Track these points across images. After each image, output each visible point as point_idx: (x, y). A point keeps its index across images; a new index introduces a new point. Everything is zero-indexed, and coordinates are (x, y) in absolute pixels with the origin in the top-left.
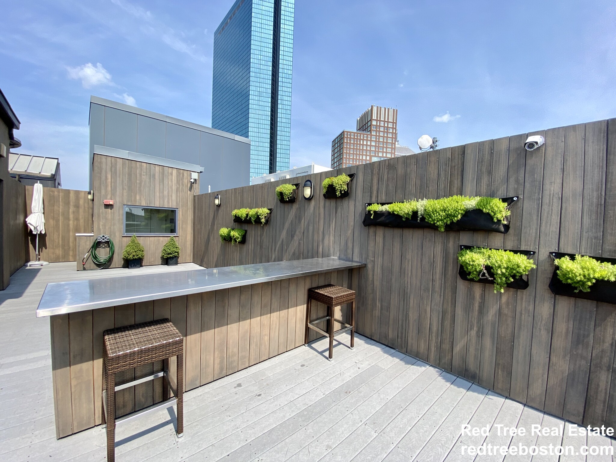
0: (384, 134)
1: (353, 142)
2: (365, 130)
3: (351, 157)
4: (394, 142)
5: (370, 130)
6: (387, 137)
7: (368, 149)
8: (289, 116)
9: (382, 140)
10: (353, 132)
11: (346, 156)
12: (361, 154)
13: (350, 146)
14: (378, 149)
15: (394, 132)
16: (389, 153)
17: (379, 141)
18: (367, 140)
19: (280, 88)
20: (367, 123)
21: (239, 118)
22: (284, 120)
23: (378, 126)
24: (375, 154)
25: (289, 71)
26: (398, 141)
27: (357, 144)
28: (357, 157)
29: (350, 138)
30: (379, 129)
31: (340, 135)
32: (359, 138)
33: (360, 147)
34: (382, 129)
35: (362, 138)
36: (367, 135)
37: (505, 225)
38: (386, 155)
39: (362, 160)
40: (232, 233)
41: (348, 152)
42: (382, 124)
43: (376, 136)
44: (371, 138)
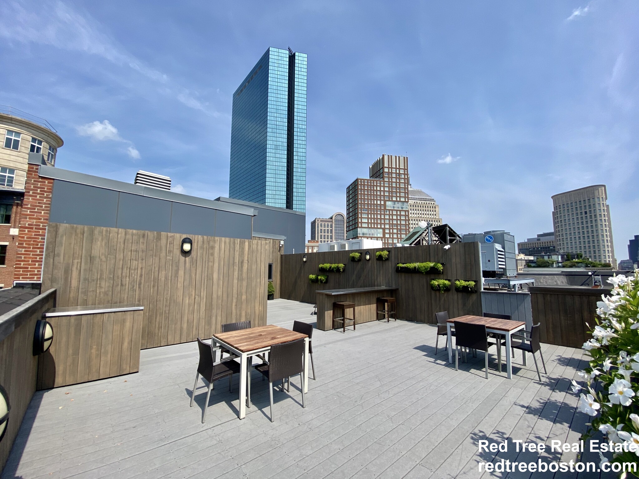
0: (396, 180)
1: (366, 188)
2: (378, 177)
3: (365, 202)
4: (406, 187)
5: (383, 177)
6: (400, 183)
7: (382, 194)
8: (304, 167)
9: (395, 186)
10: (366, 180)
11: (361, 201)
12: (375, 200)
13: (364, 192)
14: (392, 194)
15: (406, 177)
16: (403, 197)
17: (392, 187)
18: (380, 186)
19: (295, 142)
20: (380, 170)
21: (256, 169)
22: (299, 170)
23: (390, 173)
24: (389, 199)
25: (304, 126)
26: (411, 185)
27: (371, 190)
28: (371, 202)
29: (364, 185)
30: (392, 175)
31: (354, 183)
32: (372, 184)
33: (374, 193)
34: (394, 175)
35: (375, 184)
36: (380, 181)
37: (442, 272)
38: (400, 199)
39: (377, 204)
40: (319, 277)
41: (362, 197)
42: (394, 171)
43: (389, 182)
44: (384, 184)
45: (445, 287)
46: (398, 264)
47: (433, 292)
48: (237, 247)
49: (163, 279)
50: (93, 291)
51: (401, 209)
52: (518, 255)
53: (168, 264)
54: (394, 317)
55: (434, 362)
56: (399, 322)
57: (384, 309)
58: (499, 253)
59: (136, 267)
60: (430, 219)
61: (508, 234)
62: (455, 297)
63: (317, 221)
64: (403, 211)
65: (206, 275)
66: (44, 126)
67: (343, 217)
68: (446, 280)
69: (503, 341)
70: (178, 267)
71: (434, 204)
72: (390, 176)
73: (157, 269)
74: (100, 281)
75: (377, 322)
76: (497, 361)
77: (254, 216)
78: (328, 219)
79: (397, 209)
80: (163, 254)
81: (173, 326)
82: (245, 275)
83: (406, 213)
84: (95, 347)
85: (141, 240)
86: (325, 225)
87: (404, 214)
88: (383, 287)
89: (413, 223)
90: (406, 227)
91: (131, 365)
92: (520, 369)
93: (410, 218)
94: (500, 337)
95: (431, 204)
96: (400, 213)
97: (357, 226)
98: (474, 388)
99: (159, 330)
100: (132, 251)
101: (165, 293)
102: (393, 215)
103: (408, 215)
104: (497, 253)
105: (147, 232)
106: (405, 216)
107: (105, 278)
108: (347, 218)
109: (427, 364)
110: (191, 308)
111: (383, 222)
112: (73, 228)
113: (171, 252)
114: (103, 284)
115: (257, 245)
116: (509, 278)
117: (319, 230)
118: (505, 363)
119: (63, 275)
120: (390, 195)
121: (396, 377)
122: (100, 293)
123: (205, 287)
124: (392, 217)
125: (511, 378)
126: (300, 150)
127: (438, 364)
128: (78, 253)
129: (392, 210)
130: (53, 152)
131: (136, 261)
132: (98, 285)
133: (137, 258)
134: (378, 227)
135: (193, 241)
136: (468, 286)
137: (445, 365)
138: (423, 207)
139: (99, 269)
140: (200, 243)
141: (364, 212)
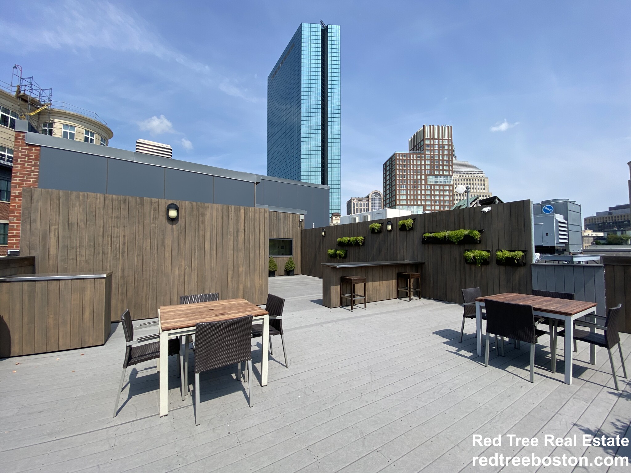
0: (439, 152)
1: (405, 163)
2: (418, 149)
3: (404, 178)
4: (450, 159)
5: (424, 150)
6: (443, 155)
7: (423, 168)
8: (339, 145)
9: (437, 158)
10: (405, 154)
11: (399, 178)
12: (415, 175)
13: (403, 167)
14: (434, 168)
15: (450, 148)
16: (447, 170)
17: (434, 160)
18: (421, 160)
19: (329, 120)
20: (420, 143)
21: (292, 151)
22: (334, 149)
23: (432, 144)
24: (431, 173)
25: (338, 102)
26: (456, 157)
27: (410, 165)
28: (410, 177)
29: (403, 159)
30: (434, 147)
31: (391, 158)
32: (412, 158)
33: (413, 167)
34: (436, 147)
35: (415, 158)
36: (421, 154)
37: (480, 241)
38: (443, 173)
39: (417, 180)
40: (338, 252)
41: (401, 173)
42: (436, 142)
43: (430, 154)
44: (425, 157)
45: (483, 260)
46: (424, 233)
47: (467, 266)
48: (232, 215)
49: (148, 248)
50: (73, 259)
51: (444, 184)
52: (585, 232)
53: (153, 232)
54: (418, 295)
55: (456, 353)
56: (424, 301)
57: (407, 286)
58: (560, 224)
59: (118, 235)
60: (477, 194)
61: (573, 203)
62: (496, 271)
63: (352, 200)
64: (447, 185)
65: (196, 244)
66: (95, 119)
67: (380, 195)
68: (484, 251)
69: (560, 329)
70: (164, 235)
71: (482, 177)
72: (432, 148)
73: (141, 237)
74: (80, 249)
75: (397, 300)
76: (550, 355)
77: (257, 183)
78: (365, 198)
79: (440, 184)
80: (147, 221)
81: (162, 298)
82: (241, 245)
83: (449, 188)
84: (51, 316)
85: (122, 206)
86: (361, 204)
87: (448, 189)
88: (407, 261)
89: (458, 199)
90: (450, 203)
91: (94, 337)
92: (586, 369)
93: (454, 193)
94: (556, 323)
95: (480, 177)
96: (443, 188)
97: (394, 204)
98: (510, 396)
99: (146, 301)
100: (113, 217)
101: (151, 263)
102: (434, 190)
103: (453, 190)
104: (557, 224)
105: (128, 197)
106: (449, 190)
107: (85, 246)
108: (384, 196)
109: (447, 354)
110: (181, 280)
111: (423, 198)
112: (48, 192)
113: (156, 219)
114: (83, 252)
115: (255, 213)
116: (572, 255)
117: (355, 209)
118: (563, 358)
119: (40, 242)
120: (432, 169)
121: (396, 371)
122: (80, 261)
123: (196, 257)
124: (434, 193)
125: (571, 383)
126: (335, 128)
127: (461, 355)
128: (55, 220)
129: (434, 185)
130: (105, 143)
131: (118, 228)
132: (78, 253)
133: (119, 225)
134: (418, 204)
135: (180, 208)
136: (513, 257)
137: (471, 358)
138: (470, 180)
139: (78, 237)
140: (189, 210)
141: (403, 188)
